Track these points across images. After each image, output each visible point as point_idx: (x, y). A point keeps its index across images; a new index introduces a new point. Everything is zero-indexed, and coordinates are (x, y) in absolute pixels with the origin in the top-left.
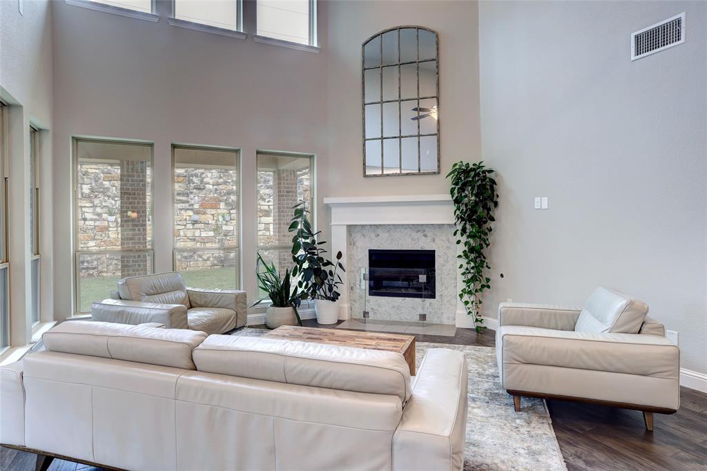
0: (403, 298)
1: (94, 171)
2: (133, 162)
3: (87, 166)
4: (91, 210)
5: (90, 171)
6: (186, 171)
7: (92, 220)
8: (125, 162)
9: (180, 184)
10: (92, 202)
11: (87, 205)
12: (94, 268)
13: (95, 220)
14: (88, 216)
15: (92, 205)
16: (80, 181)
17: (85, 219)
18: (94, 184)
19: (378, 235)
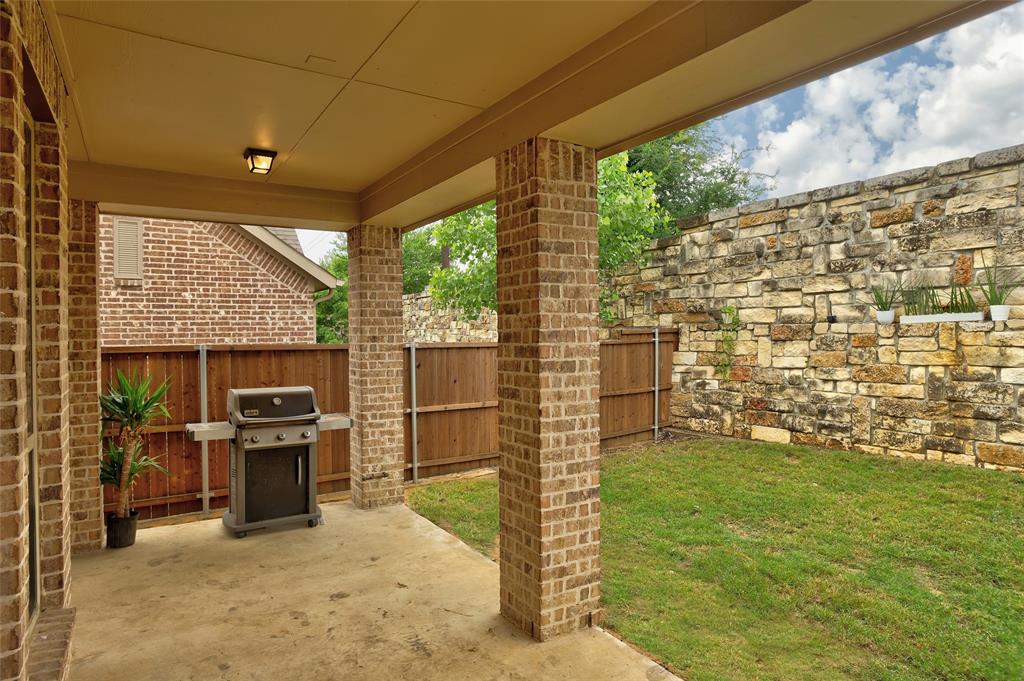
1: (853, 209)
4: (845, 298)
5: (845, 211)
7: (845, 320)
10: (846, 280)
11: (838, 288)
12: (844, 430)
13: (851, 321)
14: (840, 312)
15: (847, 287)
17: (832, 320)
18: (852, 241)
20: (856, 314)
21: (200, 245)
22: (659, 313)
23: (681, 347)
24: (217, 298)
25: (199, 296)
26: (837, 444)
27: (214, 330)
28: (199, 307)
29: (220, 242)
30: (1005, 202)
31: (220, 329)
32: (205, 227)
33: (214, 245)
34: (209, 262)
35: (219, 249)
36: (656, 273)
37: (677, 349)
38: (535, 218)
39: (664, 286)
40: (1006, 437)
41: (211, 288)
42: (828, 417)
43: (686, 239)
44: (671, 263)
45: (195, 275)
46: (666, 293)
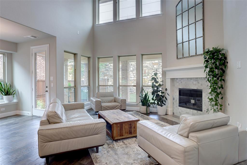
0: (190, 109)
1: (133, 64)
2: (124, 61)
3: (132, 62)
4: (133, 75)
5: (132, 64)
6: (158, 61)
7: (133, 77)
8: (122, 61)
9: (156, 66)
10: (133, 72)
11: (131, 73)
12: (133, 91)
13: (133, 78)
14: (132, 76)
15: (133, 73)
16: (130, 67)
17: (131, 77)
18: (133, 67)
19: (182, 82)
20: (134, 77)
21: (40, 61)
22: (105, 76)
23: (109, 81)
24: (42, 72)
25: (40, 71)
26: (132, 93)
27: (42, 77)
28: (40, 73)
29: (43, 61)
30: (149, 65)
31: (43, 77)
32: (41, 58)
33: (42, 61)
34: (41, 65)
35: (43, 62)
36: (105, 70)
37: (108, 82)
38: (127, 67)
39: (106, 72)
40: (149, 90)
41: (41, 69)
42: (131, 90)
43: (110, 65)
44: (107, 68)
45: (39, 67)
46: (106, 73)
